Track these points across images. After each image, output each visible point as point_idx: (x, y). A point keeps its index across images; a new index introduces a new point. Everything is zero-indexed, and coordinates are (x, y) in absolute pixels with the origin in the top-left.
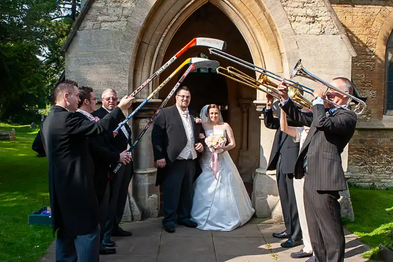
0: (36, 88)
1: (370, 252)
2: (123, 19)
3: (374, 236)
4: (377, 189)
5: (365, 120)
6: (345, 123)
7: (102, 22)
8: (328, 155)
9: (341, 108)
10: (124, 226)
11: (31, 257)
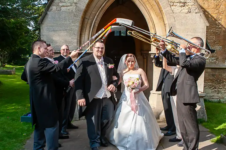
0: (27, 45)
1: (215, 139)
2: (73, 5)
3: (218, 129)
4: (222, 103)
5: (215, 63)
6: (198, 64)
7: (62, 6)
8: (189, 82)
9: (197, 55)
10: (74, 123)
11: (21, 140)
